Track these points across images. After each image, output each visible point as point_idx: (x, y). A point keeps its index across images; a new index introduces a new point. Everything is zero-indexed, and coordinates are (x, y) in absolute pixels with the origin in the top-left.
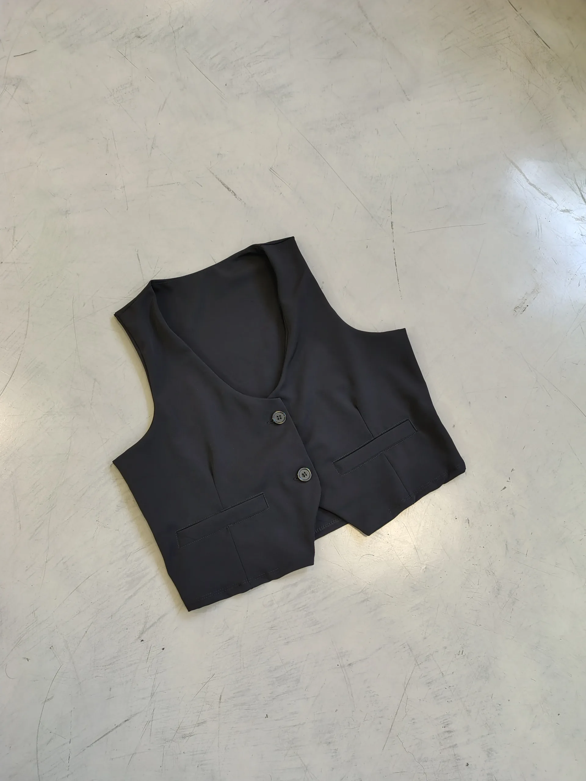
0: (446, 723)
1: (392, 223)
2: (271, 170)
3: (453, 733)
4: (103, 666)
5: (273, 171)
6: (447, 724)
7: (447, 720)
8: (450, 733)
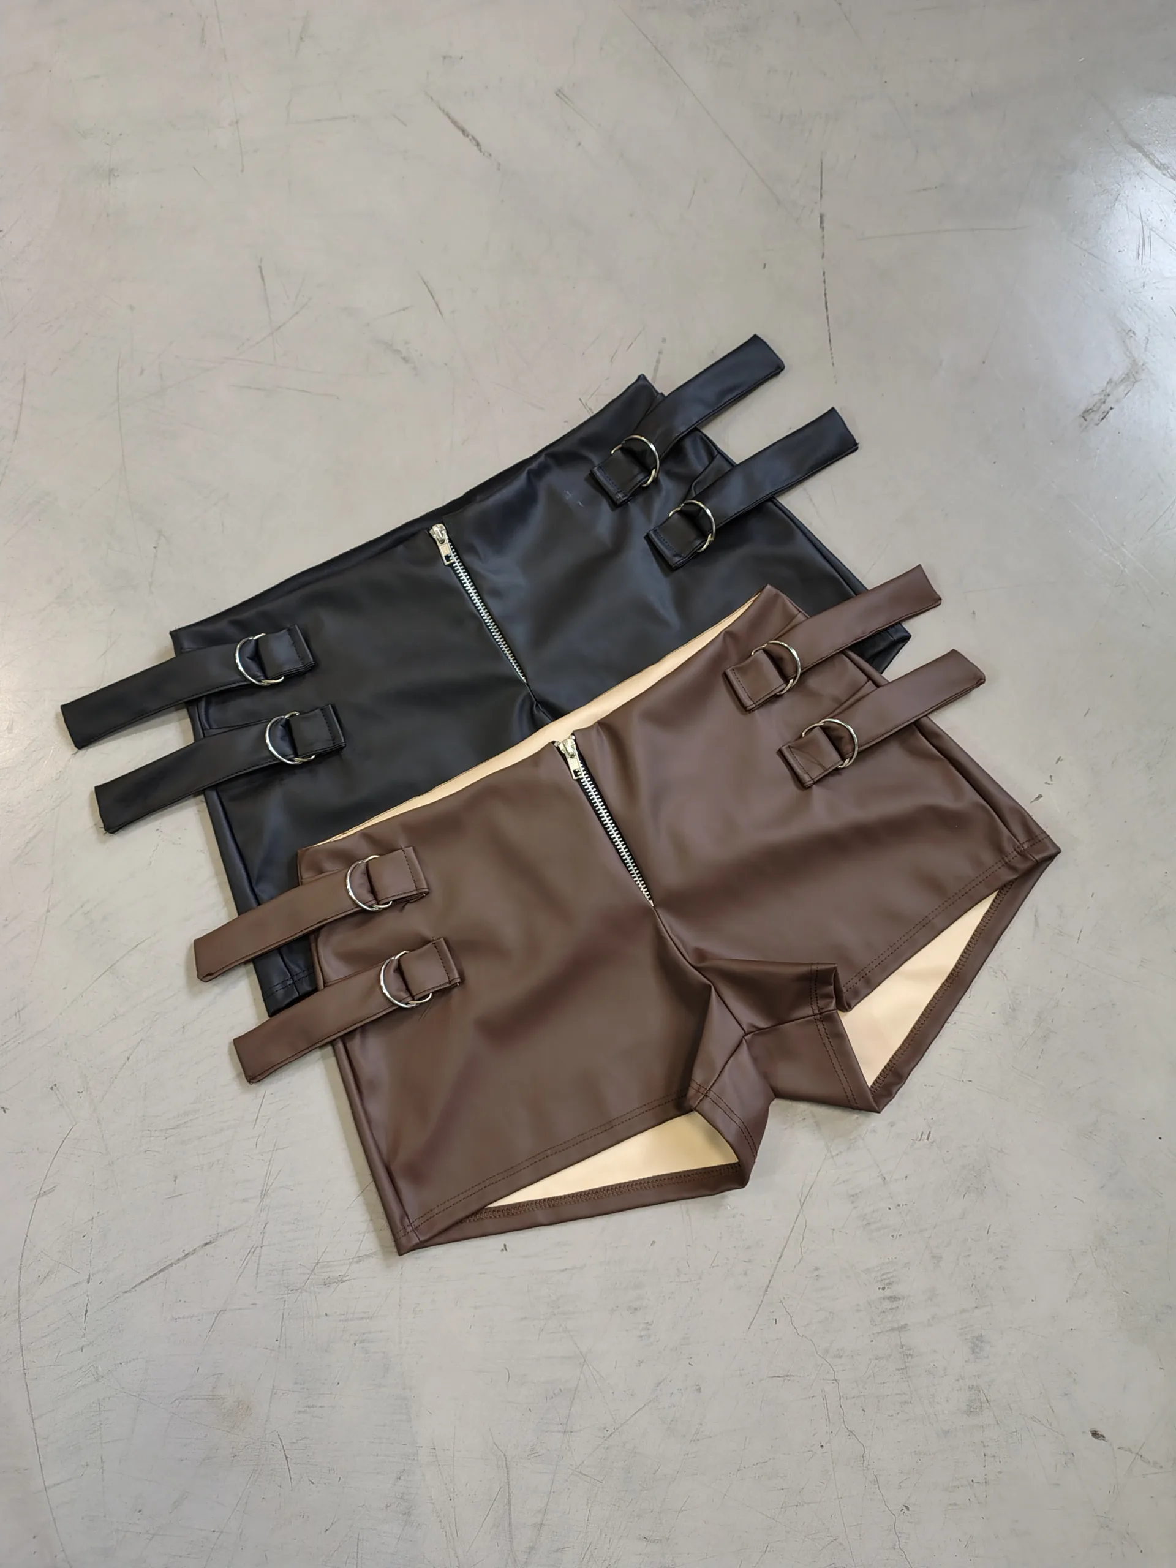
0: (887, 1281)
1: (822, 217)
2: (560, 95)
3: (901, 1301)
4: (161, 1130)
5: (562, 96)
6: (890, 1284)
7: (889, 1276)
8: (896, 1301)
